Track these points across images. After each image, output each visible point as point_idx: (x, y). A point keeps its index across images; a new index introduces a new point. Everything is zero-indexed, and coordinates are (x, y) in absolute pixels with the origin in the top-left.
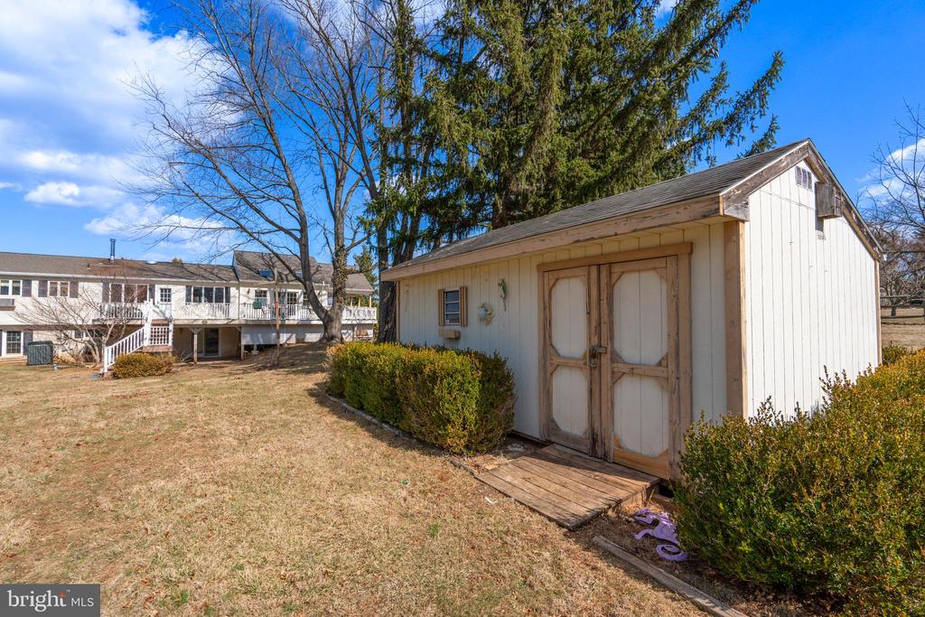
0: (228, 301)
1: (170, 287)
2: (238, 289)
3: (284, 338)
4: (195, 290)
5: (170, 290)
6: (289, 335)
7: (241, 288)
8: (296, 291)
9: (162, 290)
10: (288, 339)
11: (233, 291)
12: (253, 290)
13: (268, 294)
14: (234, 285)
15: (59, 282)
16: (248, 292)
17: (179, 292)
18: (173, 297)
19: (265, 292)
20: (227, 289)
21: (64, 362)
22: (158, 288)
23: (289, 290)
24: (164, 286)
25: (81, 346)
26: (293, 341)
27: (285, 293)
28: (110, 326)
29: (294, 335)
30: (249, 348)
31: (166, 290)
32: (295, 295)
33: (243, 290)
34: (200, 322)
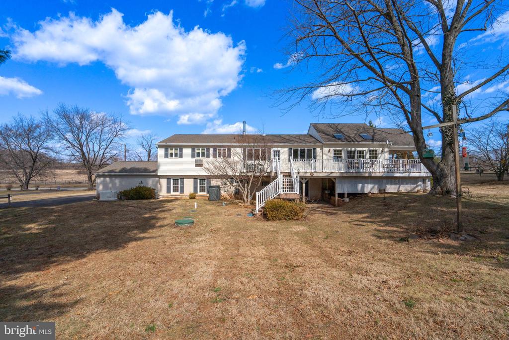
0: (315, 157)
1: (279, 149)
2: (322, 149)
3: (368, 188)
4: (294, 151)
5: (279, 152)
6: (372, 185)
7: (324, 149)
8: (364, 149)
9: (274, 151)
10: (372, 189)
11: (318, 151)
12: (332, 150)
13: (343, 153)
14: (319, 147)
15: (222, 149)
16: (329, 151)
17: (284, 153)
18: (281, 156)
19: (341, 151)
20: (315, 149)
21: (225, 198)
22: (272, 150)
23: (358, 149)
24: (276, 149)
25: (233, 189)
26: (376, 191)
27: (354, 152)
28: (251, 176)
29: (376, 186)
30: (341, 195)
31: (277, 151)
32: (363, 153)
33: (326, 150)
34: (308, 174)
